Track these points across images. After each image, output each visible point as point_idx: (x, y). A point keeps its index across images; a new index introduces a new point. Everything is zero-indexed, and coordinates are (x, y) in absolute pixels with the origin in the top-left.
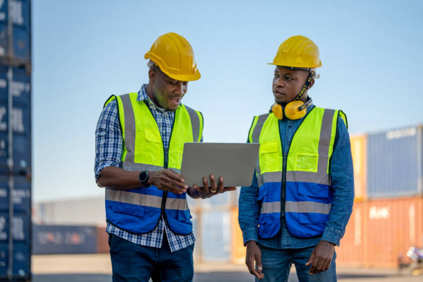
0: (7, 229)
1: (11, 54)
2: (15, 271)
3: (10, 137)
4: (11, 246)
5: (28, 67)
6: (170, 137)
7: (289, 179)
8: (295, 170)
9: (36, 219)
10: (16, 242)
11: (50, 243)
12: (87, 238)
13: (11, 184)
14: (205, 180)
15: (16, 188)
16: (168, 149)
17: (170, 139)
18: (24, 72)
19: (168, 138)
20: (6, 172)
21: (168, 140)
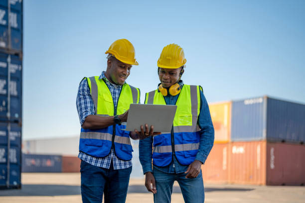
0: (6, 156)
1: (10, 47)
2: (11, 182)
3: (9, 99)
4: (9, 167)
5: (20, 55)
6: (118, 100)
7: (175, 131)
8: (179, 125)
9: (24, 150)
10: (12, 164)
11: (33, 165)
12: (56, 163)
13: (9, 128)
14: (142, 127)
15: (12, 130)
16: (117, 106)
17: (118, 101)
18: (18, 58)
19: (116, 100)
20: (6, 121)
21: (116, 102)
